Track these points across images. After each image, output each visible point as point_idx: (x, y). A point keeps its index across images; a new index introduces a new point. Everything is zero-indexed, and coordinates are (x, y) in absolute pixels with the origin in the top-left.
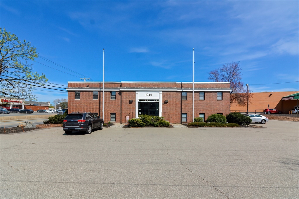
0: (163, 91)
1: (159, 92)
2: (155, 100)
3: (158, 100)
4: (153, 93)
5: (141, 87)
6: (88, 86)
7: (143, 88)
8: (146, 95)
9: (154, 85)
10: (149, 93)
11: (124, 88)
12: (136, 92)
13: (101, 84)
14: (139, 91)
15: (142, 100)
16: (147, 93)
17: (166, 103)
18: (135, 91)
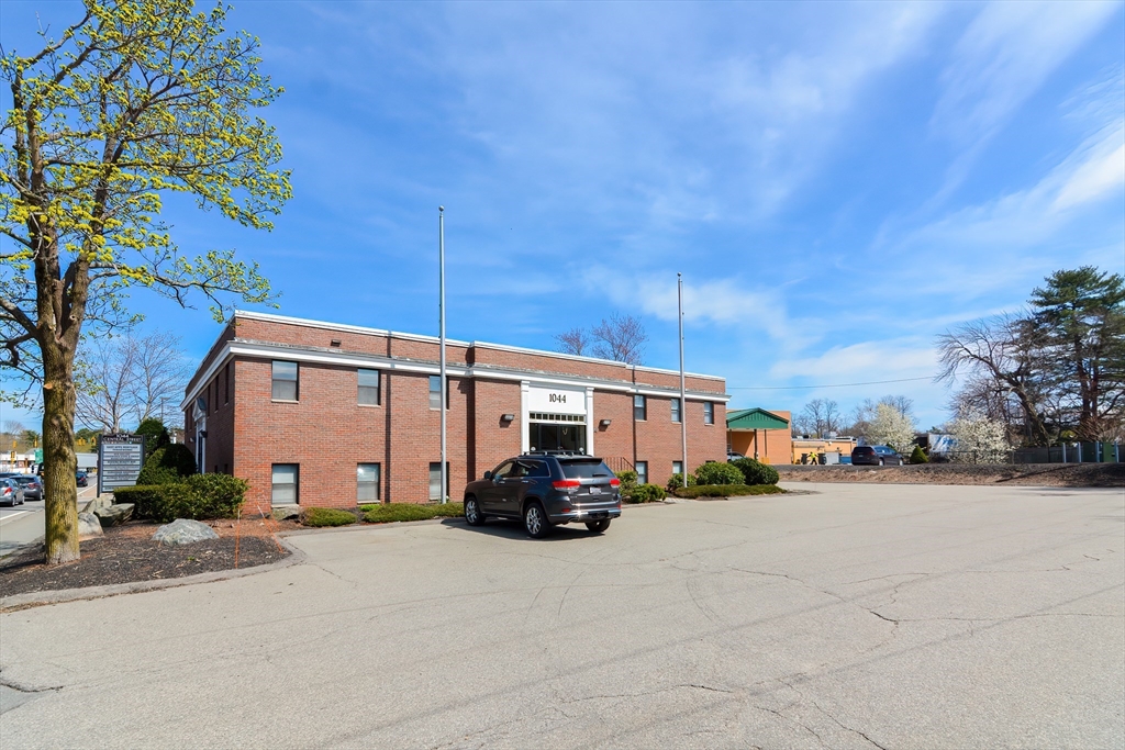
0: (596, 390)
1: (584, 389)
2: (576, 418)
3: (582, 418)
4: (568, 394)
5: (537, 368)
6: (335, 344)
7: (542, 372)
8: (552, 398)
9: (571, 365)
10: (558, 393)
11: (486, 369)
12: (524, 387)
13: (393, 341)
14: (533, 384)
15: (539, 416)
16: (553, 392)
17: (602, 426)
18: (518, 383)
